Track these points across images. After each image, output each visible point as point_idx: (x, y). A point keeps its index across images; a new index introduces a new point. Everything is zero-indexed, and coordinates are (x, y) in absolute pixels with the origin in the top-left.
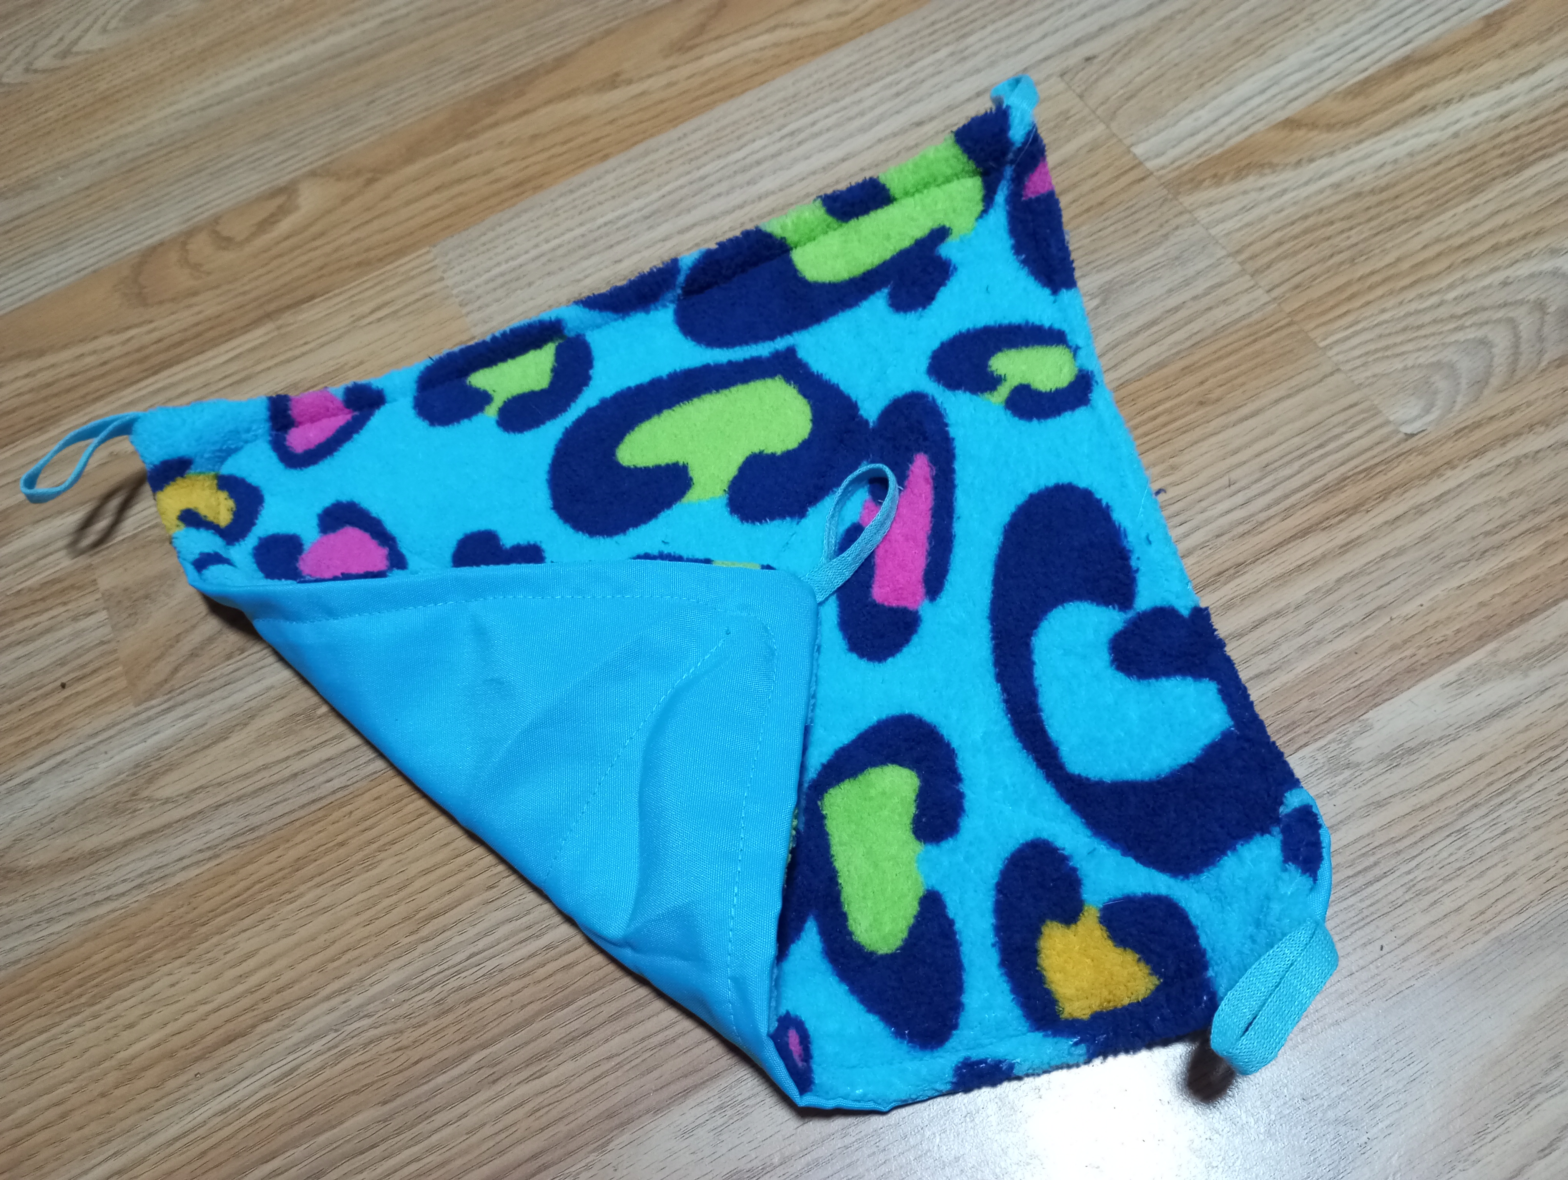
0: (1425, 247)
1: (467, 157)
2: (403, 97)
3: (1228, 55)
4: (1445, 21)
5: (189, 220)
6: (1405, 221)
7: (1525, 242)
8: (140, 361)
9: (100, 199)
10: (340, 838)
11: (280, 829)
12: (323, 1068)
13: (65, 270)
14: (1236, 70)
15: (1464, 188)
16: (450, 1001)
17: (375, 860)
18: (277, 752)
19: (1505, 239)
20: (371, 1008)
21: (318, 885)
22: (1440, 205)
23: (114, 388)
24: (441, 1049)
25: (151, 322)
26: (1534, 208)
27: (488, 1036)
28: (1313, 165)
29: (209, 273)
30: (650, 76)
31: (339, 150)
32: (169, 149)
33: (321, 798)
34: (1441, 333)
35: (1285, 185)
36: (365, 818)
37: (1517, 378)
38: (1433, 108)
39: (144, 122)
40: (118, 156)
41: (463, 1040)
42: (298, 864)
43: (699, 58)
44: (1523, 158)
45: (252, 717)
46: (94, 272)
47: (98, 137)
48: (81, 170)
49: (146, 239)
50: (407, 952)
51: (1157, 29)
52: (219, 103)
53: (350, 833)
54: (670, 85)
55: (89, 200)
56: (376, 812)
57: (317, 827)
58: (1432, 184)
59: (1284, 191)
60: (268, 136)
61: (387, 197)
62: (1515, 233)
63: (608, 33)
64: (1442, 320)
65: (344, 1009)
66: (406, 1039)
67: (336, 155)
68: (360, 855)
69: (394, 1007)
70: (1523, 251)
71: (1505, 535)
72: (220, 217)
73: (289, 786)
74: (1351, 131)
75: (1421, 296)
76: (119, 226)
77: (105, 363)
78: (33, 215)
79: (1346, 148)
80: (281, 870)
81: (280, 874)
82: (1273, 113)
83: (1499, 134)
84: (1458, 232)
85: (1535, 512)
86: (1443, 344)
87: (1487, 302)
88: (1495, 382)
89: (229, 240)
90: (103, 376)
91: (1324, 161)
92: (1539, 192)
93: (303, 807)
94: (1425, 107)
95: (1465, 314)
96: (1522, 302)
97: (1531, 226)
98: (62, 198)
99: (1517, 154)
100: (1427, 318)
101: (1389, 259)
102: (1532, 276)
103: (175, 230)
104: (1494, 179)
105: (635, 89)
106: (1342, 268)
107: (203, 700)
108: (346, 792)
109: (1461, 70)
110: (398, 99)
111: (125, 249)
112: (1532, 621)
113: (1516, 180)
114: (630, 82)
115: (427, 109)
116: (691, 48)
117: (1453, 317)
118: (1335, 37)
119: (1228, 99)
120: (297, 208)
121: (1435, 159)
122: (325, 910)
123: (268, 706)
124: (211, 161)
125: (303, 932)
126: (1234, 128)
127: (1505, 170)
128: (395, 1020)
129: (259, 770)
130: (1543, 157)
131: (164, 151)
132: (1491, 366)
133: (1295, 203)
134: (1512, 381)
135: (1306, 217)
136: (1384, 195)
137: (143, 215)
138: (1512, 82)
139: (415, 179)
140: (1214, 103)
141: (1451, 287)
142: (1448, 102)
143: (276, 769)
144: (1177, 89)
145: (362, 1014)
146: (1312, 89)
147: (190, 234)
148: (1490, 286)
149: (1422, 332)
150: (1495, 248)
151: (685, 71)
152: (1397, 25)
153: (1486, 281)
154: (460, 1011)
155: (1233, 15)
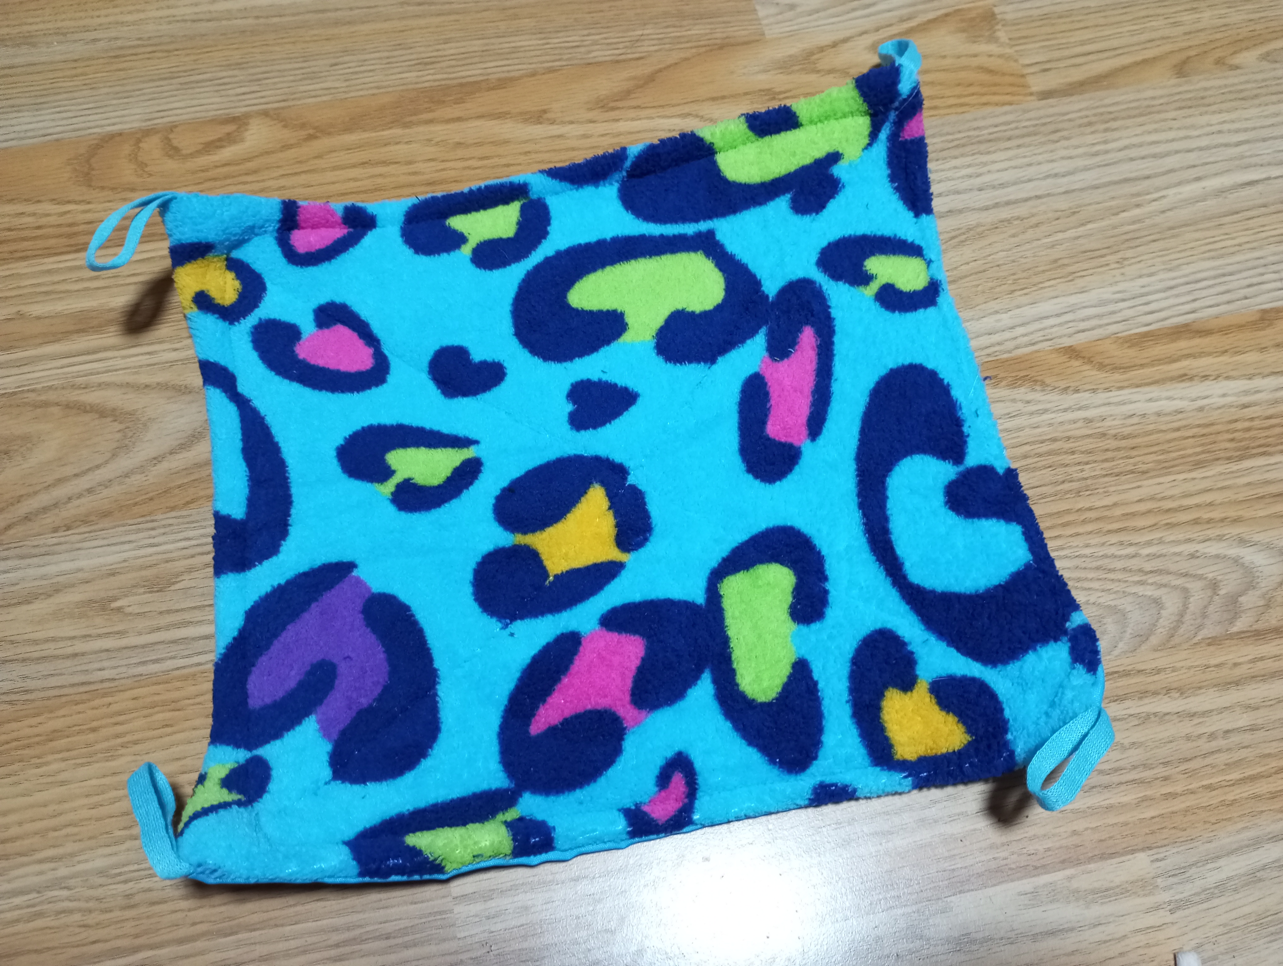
0: (1140, 501)
1: (397, 143)
2: (362, 69)
3: (1044, 271)
4: (1228, 302)
5: (149, 120)
6: (1132, 472)
7: (1222, 524)
8: (70, 236)
9: (82, 75)
10: (95, 724)
11: (49, 699)
12: (17, 921)
13: (33, 130)
14: (1045, 288)
15: (1191, 459)
16: (137, 899)
17: (117, 753)
18: (67, 629)
19: (1206, 516)
20: (72, 882)
21: (64, 760)
22: (1165, 468)
23: (40, 252)
24: (118, 937)
25: (89, 203)
26: (1241, 497)
27: (157, 939)
28: (1076, 395)
29: (151, 175)
30: (572, 122)
31: (293, 99)
32: (154, 48)
33: (90, 683)
34: (1127, 581)
35: (1048, 406)
36: (120, 713)
37: (1172, 643)
38: (1191, 379)
39: (142, 16)
40: (110, 39)
41: (137, 936)
42: (54, 735)
43: (617, 120)
44: (1248, 448)
45: (57, 591)
46: (57, 140)
47: (98, 17)
48: (75, 41)
49: (109, 125)
50: (116, 843)
51: (995, 227)
52: (209, 20)
53: (104, 722)
54: (585, 136)
55: (74, 72)
56: (131, 711)
57: (80, 707)
58: (1165, 447)
59: (1045, 411)
60: (239, 66)
61: (319, 157)
62: (1217, 514)
63: (551, 70)
64: (1131, 571)
65: (50, 876)
66: (91, 919)
67: (291, 103)
68: (105, 745)
69: (92, 887)
70: (1218, 532)
71: (1115, 778)
72: (176, 126)
73: (68, 663)
74: (1117, 376)
75: (1121, 543)
76: (91, 106)
77: (39, 227)
78: (24, 69)
79: (1108, 390)
80: (37, 735)
81: (37, 739)
82: (1060, 337)
83: (1236, 421)
84: (1171, 497)
85: (1145, 766)
86: (1124, 592)
87: (1173, 567)
88: (1154, 640)
89: (176, 149)
90: (35, 238)
91: (1087, 395)
92: (1249, 484)
93: (73, 685)
94: (1185, 375)
95: (1151, 572)
96: (1200, 577)
97: (1232, 513)
98: (52, 63)
99: (1243, 444)
100: (1119, 565)
101: (1108, 501)
102: (1217, 556)
103: (136, 125)
104: (1218, 459)
105: (555, 130)
106: (1068, 496)
107: (22, 561)
108: (112, 685)
109: (1226, 351)
110: (357, 69)
111: (89, 128)
112: (1109, 862)
113: (1234, 467)
114: (553, 122)
115: (378, 88)
116: (613, 109)
117: (1140, 570)
118: (1134, 286)
119: (1029, 312)
120: (242, 140)
121: (1176, 425)
122: (63, 783)
123: (73, 585)
124: (185, 71)
125: (39, 797)
126: (1026, 339)
127: (1228, 455)
128: (88, 900)
129: (47, 640)
130: (1264, 454)
131: (150, 49)
132: (1155, 625)
133: (1051, 425)
134: (1167, 645)
135: (1054, 440)
136: (1124, 443)
137: (114, 102)
138: (1263, 377)
139: (349, 149)
140: (1018, 311)
141: (1149, 543)
142: (1205, 377)
143: (61, 644)
144: (992, 288)
145: (63, 885)
146: (1100, 326)
147: (147, 133)
148: (1179, 554)
149: (1111, 576)
150: (1196, 522)
151: (601, 128)
152: (1190, 292)
153: (1177, 549)
154: (142, 910)
155: (1060, 236)
